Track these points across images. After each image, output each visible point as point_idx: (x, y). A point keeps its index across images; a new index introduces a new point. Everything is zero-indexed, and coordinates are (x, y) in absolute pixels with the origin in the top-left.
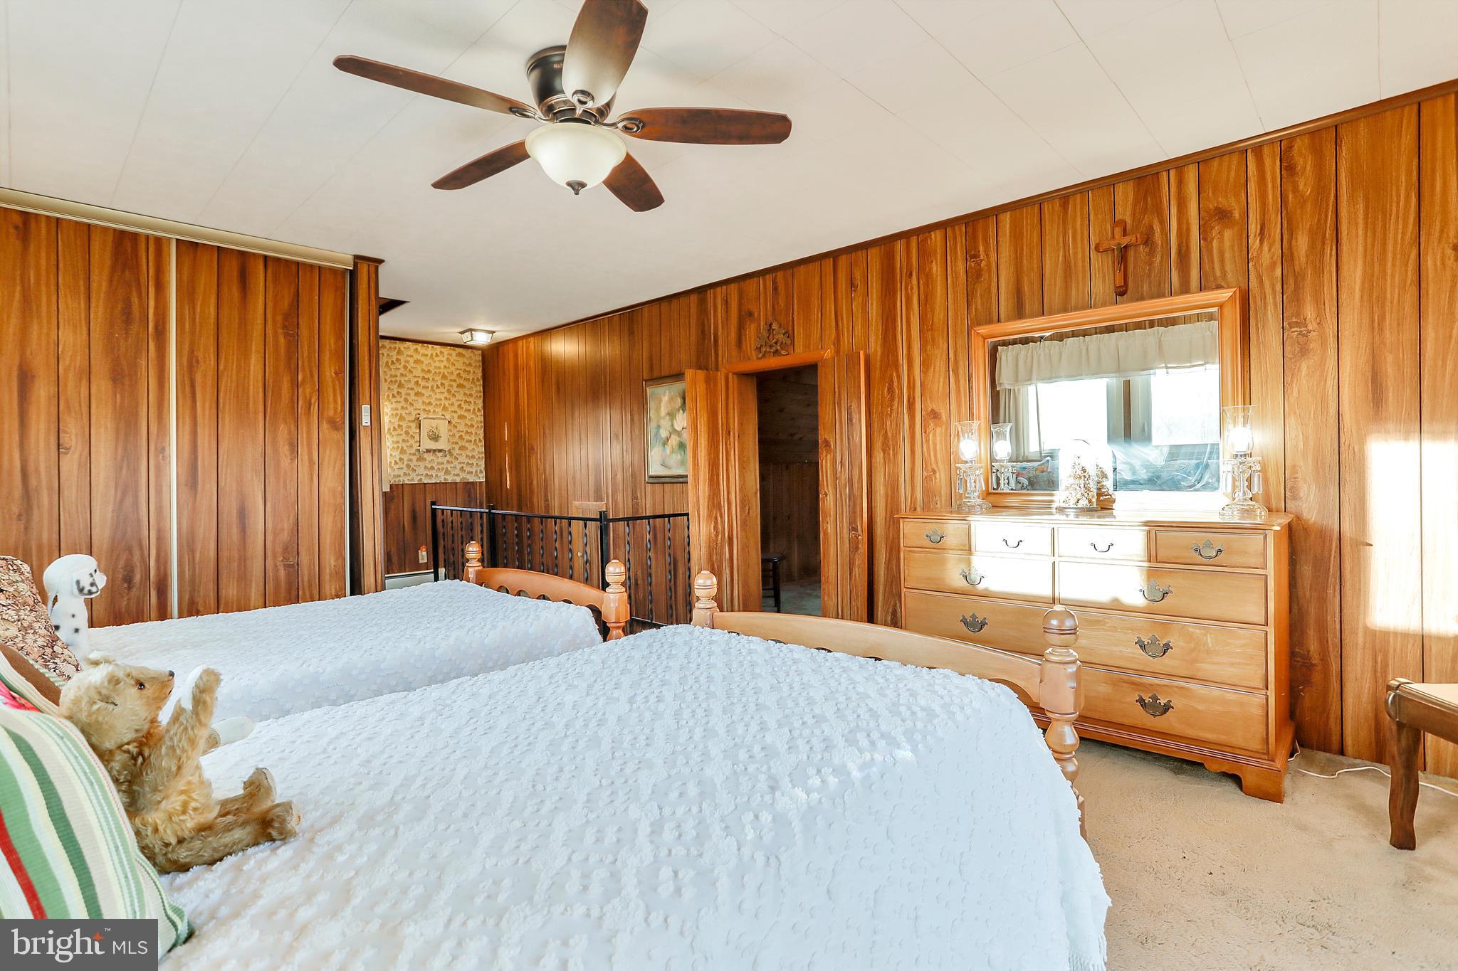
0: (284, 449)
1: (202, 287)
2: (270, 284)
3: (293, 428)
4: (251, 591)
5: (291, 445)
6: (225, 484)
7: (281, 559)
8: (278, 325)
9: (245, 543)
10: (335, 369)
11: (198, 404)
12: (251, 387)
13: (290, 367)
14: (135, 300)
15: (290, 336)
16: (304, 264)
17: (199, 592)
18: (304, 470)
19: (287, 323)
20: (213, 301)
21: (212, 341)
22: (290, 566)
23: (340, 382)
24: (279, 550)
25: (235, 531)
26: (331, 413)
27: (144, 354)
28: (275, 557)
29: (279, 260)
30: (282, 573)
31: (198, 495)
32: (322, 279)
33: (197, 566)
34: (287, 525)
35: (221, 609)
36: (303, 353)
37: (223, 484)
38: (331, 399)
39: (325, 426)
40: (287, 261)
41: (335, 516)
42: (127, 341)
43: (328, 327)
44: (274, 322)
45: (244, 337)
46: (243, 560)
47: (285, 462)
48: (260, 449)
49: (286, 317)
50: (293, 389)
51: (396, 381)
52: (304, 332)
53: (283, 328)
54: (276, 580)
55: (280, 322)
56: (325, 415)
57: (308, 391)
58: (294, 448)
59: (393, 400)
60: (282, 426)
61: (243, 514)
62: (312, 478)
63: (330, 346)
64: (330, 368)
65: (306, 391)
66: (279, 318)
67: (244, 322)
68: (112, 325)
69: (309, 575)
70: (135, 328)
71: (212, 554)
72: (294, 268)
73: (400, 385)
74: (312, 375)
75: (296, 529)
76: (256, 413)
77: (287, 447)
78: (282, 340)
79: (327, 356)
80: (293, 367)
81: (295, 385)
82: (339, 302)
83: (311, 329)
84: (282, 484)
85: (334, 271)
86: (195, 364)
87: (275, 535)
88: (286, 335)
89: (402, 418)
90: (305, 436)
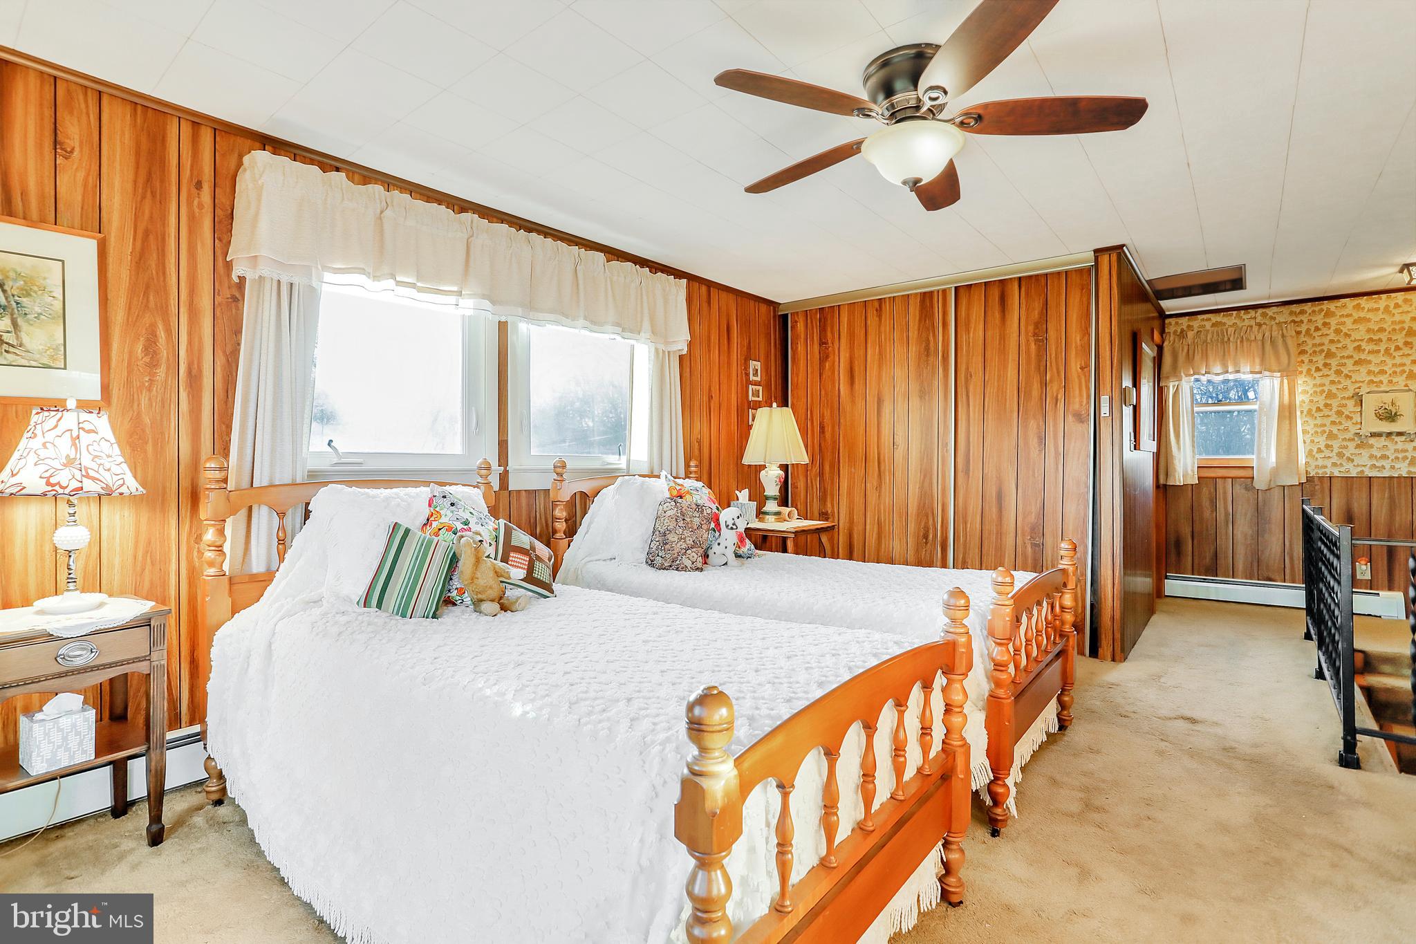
0: (1034, 442)
1: (974, 317)
2: (1023, 301)
3: (1041, 423)
4: (1004, 559)
5: (1040, 438)
6: (988, 471)
7: (1029, 538)
8: (1030, 334)
9: (1001, 520)
10: (1080, 365)
11: (971, 409)
12: (1008, 391)
13: (1039, 369)
14: (931, 338)
15: (1039, 341)
16: (1052, 274)
17: (969, 554)
18: (1050, 461)
19: (1037, 331)
20: (981, 326)
21: (980, 359)
22: (1036, 545)
23: (1085, 376)
24: (1027, 529)
25: (994, 510)
26: (1077, 406)
27: (937, 375)
28: (1023, 535)
29: (1030, 277)
30: (1029, 549)
31: (970, 479)
32: (1069, 280)
33: (968, 534)
34: (1034, 508)
35: (983, 567)
36: (1050, 355)
37: (986, 471)
38: (1077, 392)
39: (1070, 418)
40: (1037, 276)
41: (1078, 505)
42: (927, 368)
43: (1074, 326)
44: (1027, 332)
45: (1003, 351)
46: (1000, 534)
47: (1034, 452)
48: (1014, 442)
49: (1037, 325)
50: (1042, 388)
51: (1322, 351)
52: (1052, 334)
53: (1034, 336)
54: (1024, 555)
55: (1032, 331)
56: (1071, 408)
57: (1055, 388)
58: (1042, 440)
59: (1316, 375)
60: (1032, 422)
61: (1000, 497)
62: (1057, 468)
63: (1076, 343)
64: (1076, 363)
65: (1054, 388)
66: (1031, 328)
67: (1003, 338)
68: (919, 359)
69: (1052, 556)
70: (931, 359)
71: (978, 526)
72: (1043, 281)
73: (1329, 355)
74: (1058, 372)
75: (1042, 512)
76: (1012, 412)
77: (1036, 440)
78: (1033, 346)
79: (1073, 353)
80: (1042, 368)
81: (1044, 384)
82: (1085, 299)
83: (1058, 331)
84: (1031, 472)
85: (1080, 271)
86: (969, 378)
87: (1024, 518)
88: (1036, 341)
89: (1330, 395)
90: (1051, 429)
